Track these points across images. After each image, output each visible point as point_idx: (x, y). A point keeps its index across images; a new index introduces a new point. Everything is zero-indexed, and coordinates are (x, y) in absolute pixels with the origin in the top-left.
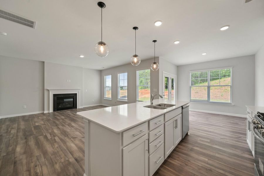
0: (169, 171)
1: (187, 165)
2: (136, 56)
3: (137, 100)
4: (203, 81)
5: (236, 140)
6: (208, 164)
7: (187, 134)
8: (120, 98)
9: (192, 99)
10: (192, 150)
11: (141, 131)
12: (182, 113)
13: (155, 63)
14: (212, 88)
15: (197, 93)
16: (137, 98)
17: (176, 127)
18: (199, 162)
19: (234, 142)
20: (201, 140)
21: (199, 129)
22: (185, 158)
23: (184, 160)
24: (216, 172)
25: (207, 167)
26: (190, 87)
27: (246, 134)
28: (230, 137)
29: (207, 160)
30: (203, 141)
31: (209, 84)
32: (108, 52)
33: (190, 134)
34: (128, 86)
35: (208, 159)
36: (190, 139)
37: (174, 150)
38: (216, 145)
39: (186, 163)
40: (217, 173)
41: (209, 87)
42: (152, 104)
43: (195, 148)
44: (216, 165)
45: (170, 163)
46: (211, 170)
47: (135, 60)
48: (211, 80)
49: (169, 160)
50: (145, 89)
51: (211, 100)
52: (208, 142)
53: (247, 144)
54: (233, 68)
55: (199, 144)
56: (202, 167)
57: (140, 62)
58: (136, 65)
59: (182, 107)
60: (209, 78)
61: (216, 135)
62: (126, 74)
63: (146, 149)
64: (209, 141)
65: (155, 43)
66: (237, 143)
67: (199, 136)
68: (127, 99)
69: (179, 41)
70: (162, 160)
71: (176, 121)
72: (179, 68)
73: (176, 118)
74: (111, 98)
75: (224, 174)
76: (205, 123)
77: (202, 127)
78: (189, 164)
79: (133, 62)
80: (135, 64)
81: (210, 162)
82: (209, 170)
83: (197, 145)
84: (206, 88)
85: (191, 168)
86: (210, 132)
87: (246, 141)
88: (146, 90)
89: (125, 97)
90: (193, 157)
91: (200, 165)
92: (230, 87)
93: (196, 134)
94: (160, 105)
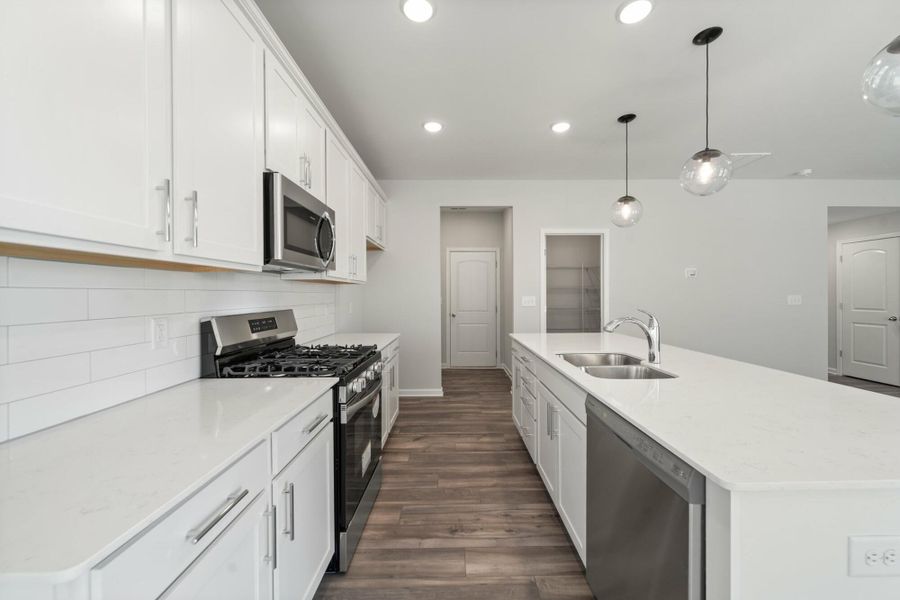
1: (507, 516)
22: (522, 534)
23: (522, 526)
24: (440, 534)
25: (463, 538)
39: (510, 521)
40: (438, 531)
75: (422, 538)
78: (503, 521)
85: (496, 514)
91: (479, 533)
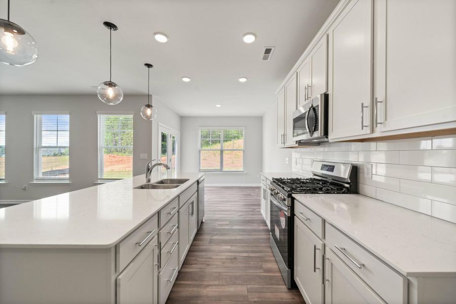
0: (186, 285)
1: (208, 265)
2: (111, 84)
3: (99, 177)
4: (214, 142)
5: (252, 213)
6: (231, 252)
7: (202, 222)
8: (41, 176)
9: (201, 169)
10: (211, 241)
11: (148, 232)
12: (198, 191)
13: (149, 106)
14: (225, 152)
15: (206, 159)
16: (99, 174)
17: (192, 213)
18: (222, 254)
19: (251, 216)
20: (218, 225)
21: (215, 211)
25: (231, 256)
26: (200, 151)
27: (260, 205)
28: (247, 212)
29: (229, 247)
30: (222, 225)
31: (222, 146)
32: (35, 56)
33: (205, 220)
34: (69, 147)
35: (231, 246)
36: (205, 227)
37: (189, 251)
38: (235, 225)
39: (207, 262)
40: (242, 259)
41: (222, 151)
42: (149, 181)
43: (215, 237)
44: (240, 249)
45: (186, 273)
46: (235, 258)
47: (110, 92)
48: (224, 141)
49: (184, 270)
50: (110, 154)
51: (224, 169)
52: (227, 225)
53: (262, 215)
54: (246, 128)
55: (218, 230)
56: (226, 258)
57: (122, 99)
58: (111, 104)
59: (198, 181)
60: (222, 139)
61: (233, 213)
62: (66, 118)
63: (155, 264)
64: (227, 223)
65: (150, 69)
66: (253, 216)
67: (216, 220)
68: (67, 176)
69: (189, 78)
70: (175, 274)
71: (192, 203)
72: (183, 119)
73: (191, 201)
74: (4, 178)
75: (248, 256)
76: (220, 201)
77: (217, 206)
78: (211, 262)
79: (104, 96)
80: (108, 100)
81: (234, 248)
82: (234, 259)
83: (216, 233)
84: (219, 152)
85: (214, 266)
86: (228, 211)
87: (260, 212)
88: (112, 155)
89: (62, 172)
90: (215, 251)
91: (224, 257)
92: (242, 151)
93: (212, 218)
94: (162, 182)
